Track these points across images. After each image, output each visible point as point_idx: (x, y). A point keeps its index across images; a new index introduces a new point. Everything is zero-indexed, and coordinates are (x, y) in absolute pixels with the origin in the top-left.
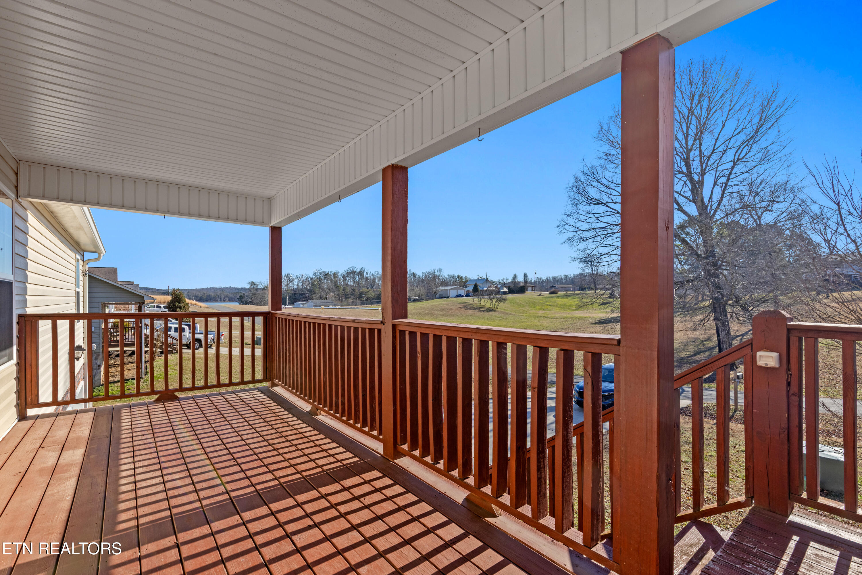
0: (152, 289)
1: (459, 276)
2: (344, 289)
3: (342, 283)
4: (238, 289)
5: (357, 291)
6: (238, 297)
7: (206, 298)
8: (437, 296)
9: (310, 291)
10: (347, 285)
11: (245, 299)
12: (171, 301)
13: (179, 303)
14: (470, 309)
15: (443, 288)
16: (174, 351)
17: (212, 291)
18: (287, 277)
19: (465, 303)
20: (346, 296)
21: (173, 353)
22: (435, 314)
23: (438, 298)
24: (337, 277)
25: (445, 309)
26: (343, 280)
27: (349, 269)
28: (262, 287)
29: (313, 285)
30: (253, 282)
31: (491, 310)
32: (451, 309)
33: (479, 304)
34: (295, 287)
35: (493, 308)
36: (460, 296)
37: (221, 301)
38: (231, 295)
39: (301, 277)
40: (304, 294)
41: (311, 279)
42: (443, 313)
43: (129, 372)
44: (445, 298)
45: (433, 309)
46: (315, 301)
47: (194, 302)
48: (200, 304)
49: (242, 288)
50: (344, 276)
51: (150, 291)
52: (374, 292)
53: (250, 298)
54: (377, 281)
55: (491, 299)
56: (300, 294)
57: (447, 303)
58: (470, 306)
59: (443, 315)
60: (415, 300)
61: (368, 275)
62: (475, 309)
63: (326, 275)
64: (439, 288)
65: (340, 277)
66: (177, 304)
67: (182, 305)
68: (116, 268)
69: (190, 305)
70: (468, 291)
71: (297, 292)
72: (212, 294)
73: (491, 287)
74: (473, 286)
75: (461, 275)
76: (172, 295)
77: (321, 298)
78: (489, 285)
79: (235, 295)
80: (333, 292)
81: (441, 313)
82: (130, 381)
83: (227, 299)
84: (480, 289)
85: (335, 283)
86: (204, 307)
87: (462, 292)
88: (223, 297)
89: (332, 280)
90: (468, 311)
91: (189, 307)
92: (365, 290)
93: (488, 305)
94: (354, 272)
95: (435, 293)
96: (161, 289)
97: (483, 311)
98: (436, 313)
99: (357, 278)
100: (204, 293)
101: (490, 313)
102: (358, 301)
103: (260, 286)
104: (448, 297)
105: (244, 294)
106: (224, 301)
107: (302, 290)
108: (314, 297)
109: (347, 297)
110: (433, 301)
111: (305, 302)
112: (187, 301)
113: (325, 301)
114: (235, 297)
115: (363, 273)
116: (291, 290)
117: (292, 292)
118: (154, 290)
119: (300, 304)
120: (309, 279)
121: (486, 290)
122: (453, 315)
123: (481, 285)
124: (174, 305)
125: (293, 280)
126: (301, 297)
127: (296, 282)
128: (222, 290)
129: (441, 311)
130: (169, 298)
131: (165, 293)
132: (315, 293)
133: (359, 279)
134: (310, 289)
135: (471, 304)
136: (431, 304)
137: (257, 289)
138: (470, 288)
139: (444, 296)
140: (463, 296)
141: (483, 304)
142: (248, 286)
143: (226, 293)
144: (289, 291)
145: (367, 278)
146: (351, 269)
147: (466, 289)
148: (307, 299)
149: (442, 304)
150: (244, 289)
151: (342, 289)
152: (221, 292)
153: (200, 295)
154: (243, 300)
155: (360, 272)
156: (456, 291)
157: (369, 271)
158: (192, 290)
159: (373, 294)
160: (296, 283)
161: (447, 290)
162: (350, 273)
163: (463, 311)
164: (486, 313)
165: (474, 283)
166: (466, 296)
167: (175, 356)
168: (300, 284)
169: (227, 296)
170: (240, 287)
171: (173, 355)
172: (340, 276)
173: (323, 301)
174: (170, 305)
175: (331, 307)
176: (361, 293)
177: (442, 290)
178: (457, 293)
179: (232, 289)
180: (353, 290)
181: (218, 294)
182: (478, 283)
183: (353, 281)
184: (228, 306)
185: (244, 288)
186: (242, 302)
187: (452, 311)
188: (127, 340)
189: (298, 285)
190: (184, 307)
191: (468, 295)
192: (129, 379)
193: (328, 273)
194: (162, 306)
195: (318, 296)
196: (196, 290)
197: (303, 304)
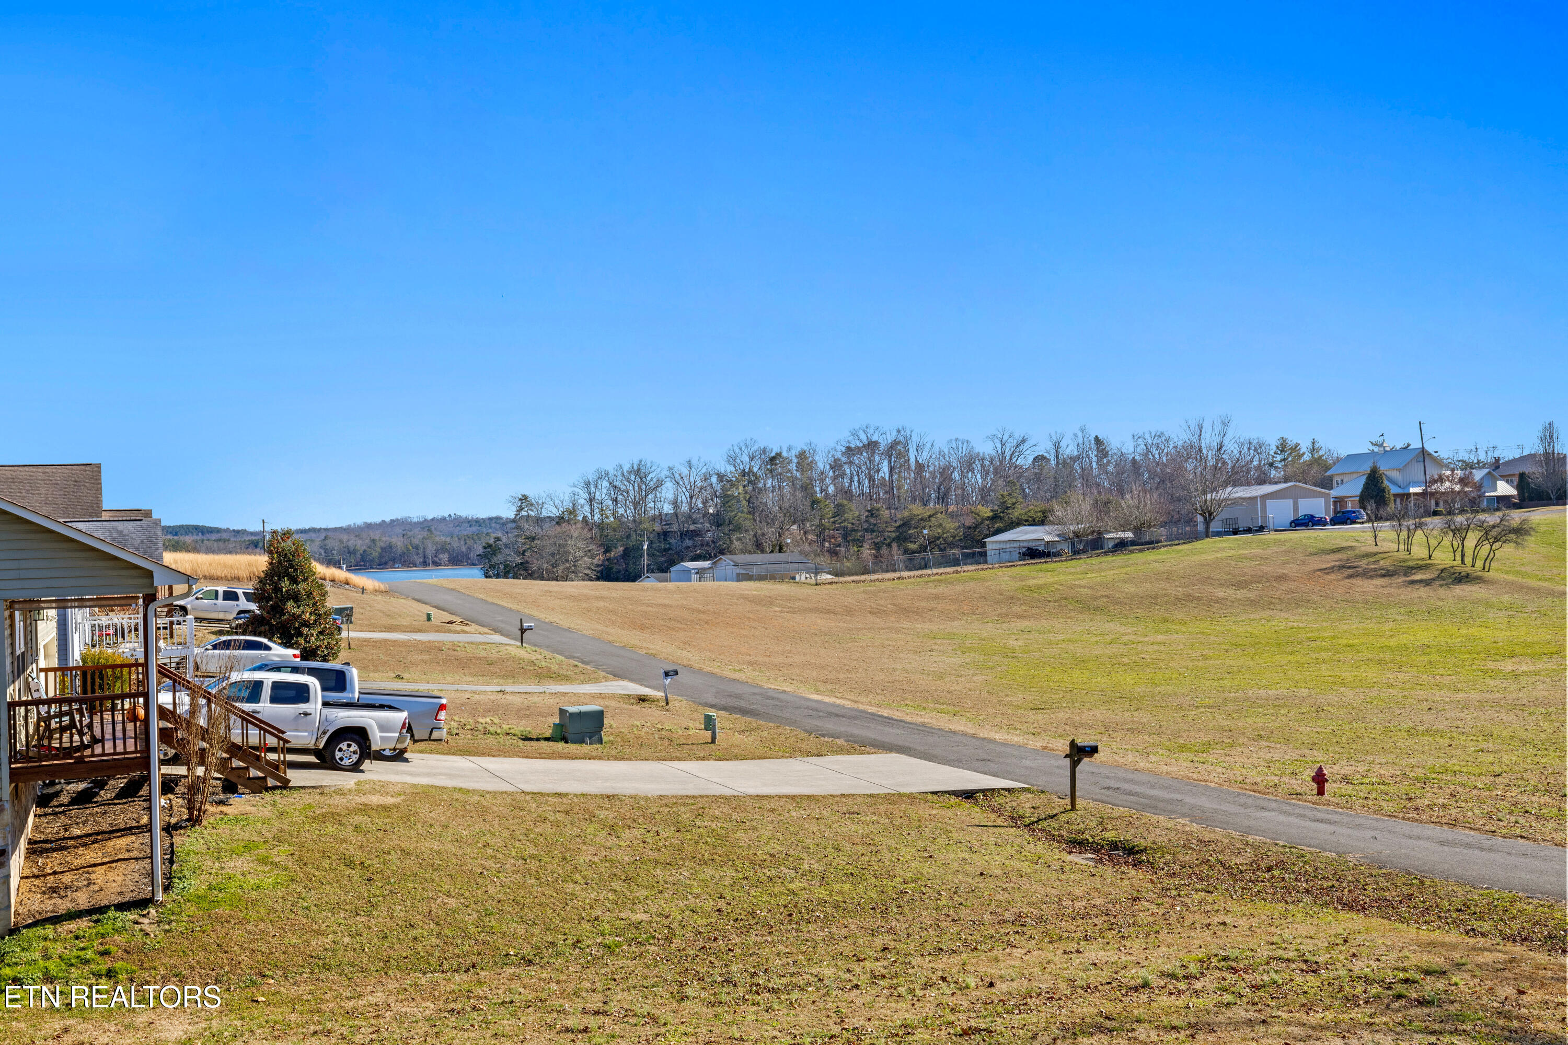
0: (218, 530)
1: (1283, 447)
2: (839, 510)
3: (831, 489)
4: (478, 522)
5: (885, 514)
6: (479, 549)
7: (380, 557)
8: (1215, 526)
9: (718, 521)
10: (848, 493)
11: (499, 558)
12: (267, 574)
13: (294, 581)
14: (1367, 574)
15: (1241, 492)
16: (271, 782)
17: (399, 530)
18: (637, 472)
19: (1339, 550)
20: (845, 537)
21: (267, 789)
22: (1219, 600)
23: (1218, 534)
24: (812, 465)
25: (1258, 579)
26: (835, 478)
27: (855, 434)
28: (554, 512)
29: (726, 499)
30: (524, 498)
31: (1461, 579)
32: (1281, 578)
33: (1403, 555)
34: (668, 509)
35: (1468, 569)
36: (1310, 522)
37: (425, 564)
38: (455, 544)
39: (685, 472)
40: (695, 534)
41: (721, 477)
42: (1252, 595)
43: (111, 875)
44: (1249, 531)
45: (1207, 580)
46: (740, 558)
47: (341, 574)
48: (358, 579)
49: (490, 519)
50: (836, 461)
51: (214, 536)
52: (952, 516)
53: (518, 553)
54: (956, 476)
55: (1460, 532)
56: (683, 535)
57: (1261, 552)
58: (1363, 563)
59: (1254, 604)
60: (1121, 545)
61: (925, 454)
62: (1388, 574)
63: (773, 459)
64: (1223, 494)
65: (821, 466)
66: (285, 585)
67: (302, 587)
68: (98, 466)
69: (329, 588)
70: (1339, 501)
71: (675, 528)
72: (399, 543)
73: (1441, 480)
74: (1363, 480)
75: (1292, 439)
76: (270, 553)
77: (759, 547)
78: (1433, 472)
79: (470, 542)
80: (800, 521)
81: (1242, 594)
82: (111, 913)
83: (445, 557)
84: (1394, 490)
85: (807, 488)
86: (376, 592)
87: (1317, 506)
88: (430, 552)
89: (793, 480)
90: (1358, 582)
91: (324, 595)
92: (917, 510)
93: (1444, 558)
94: (872, 446)
95: (1208, 516)
96: (244, 532)
97: (1427, 583)
98: (1220, 593)
99: (885, 468)
100: (374, 541)
101: (1459, 590)
102: (897, 554)
103: (550, 511)
104: (1261, 529)
105: (498, 539)
106: (436, 564)
107: (689, 517)
108: (737, 544)
109: (849, 536)
110: (1198, 545)
111: (706, 564)
112: (319, 569)
113: (777, 556)
114: (470, 549)
115: (906, 446)
116: (653, 519)
117: (657, 527)
118: (225, 536)
119: (689, 571)
120: (714, 479)
121: (1424, 494)
122: (1296, 602)
123: (1395, 475)
124: (277, 589)
125: (659, 484)
126: (688, 543)
127: (668, 491)
128: (427, 525)
129: (1239, 586)
130: (261, 562)
131: (253, 543)
132: (738, 528)
133: (891, 470)
134: (717, 515)
135: (1367, 555)
136: (1196, 558)
137: (539, 521)
138: (1352, 489)
139: (1242, 524)
140: (1321, 522)
141: (1419, 551)
142: (508, 512)
143: (440, 539)
144: (646, 525)
145: (920, 467)
146: (863, 437)
147: (1333, 493)
148: (714, 552)
149: (1241, 558)
150: (496, 520)
151: (830, 510)
152: (425, 533)
153: (360, 545)
154: (495, 560)
155: (895, 444)
156: (1290, 502)
157: (928, 440)
158: (336, 529)
159: (951, 526)
160: (670, 496)
161: (1253, 499)
162: (858, 450)
163: (1338, 585)
164: (1442, 592)
165: (1366, 468)
166: (1334, 522)
167: (274, 804)
168: (683, 499)
169: (443, 549)
170: (483, 514)
171: (268, 796)
172: (822, 463)
173: (767, 557)
174: (263, 590)
175: (801, 577)
176: (906, 524)
177: (1235, 502)
178: (1296, 509)
179: (458, 522)
180: (872, 513)
181: (416, 541)
182: (1382, 468)
183: (871, 479)
184: (450, 585)
185: (498, 519)
186: (492, 566)
187: (1285, 586)
188: (98, 749)
189: (675, 503)
190: (309, 595)
191: (1343, 518)
192: (107, 908)
193: (779, 455)
194: (240, 592)
195: (748, 537)
196: (347, 530)
197: (700, 572)
